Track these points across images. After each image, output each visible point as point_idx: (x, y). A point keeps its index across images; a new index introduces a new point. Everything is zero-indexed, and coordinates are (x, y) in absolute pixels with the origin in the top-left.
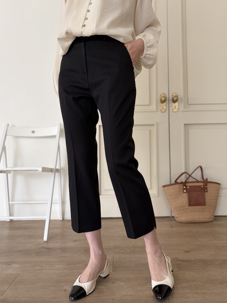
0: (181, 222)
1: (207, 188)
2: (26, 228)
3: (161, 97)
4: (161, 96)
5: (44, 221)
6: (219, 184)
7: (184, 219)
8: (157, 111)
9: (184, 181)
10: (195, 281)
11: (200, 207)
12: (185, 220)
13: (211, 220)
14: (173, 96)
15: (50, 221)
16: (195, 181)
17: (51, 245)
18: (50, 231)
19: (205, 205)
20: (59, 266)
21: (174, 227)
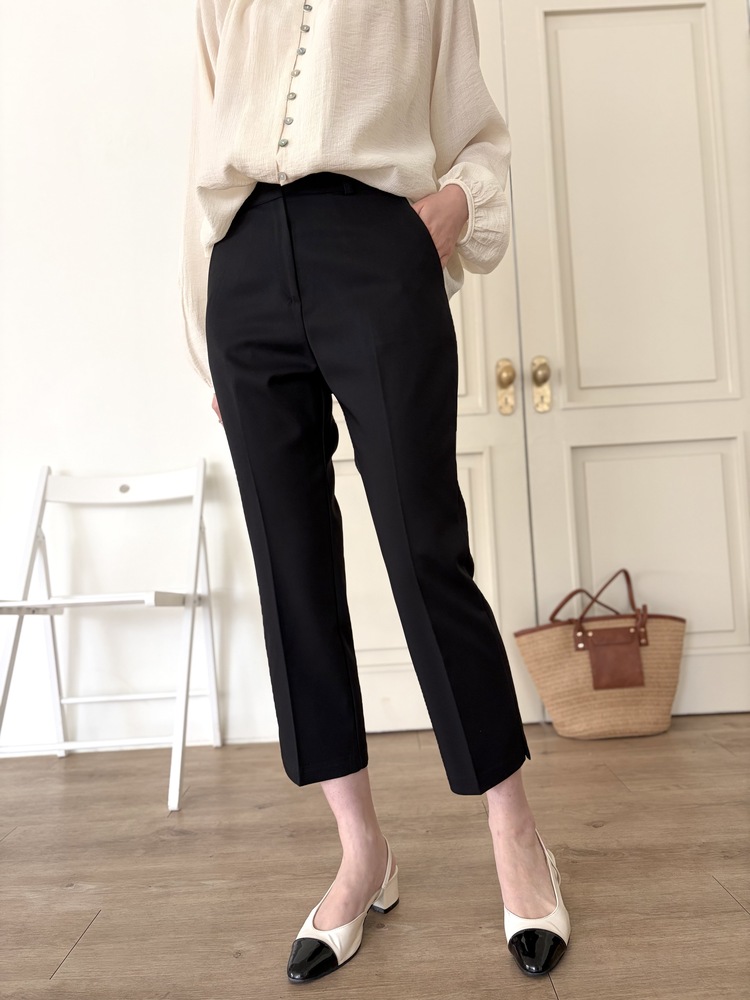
0: (573, 739)
1: (645, 635)
2: (114, 775)
3: (499, 370)
4: (497, 366)
5: (168, 752)
6: (682, 621)
7: (581, 729)
8: (488, 412)
9: (576, 616)
10: (620, 911)
11: (626, 691)
12: (585, 731)
13: (664, 727)
14: (533, 364)
15: (185, 750)
16: (612, 613)
17: (190, 822)
18: (186, 780)
19: (641, 684)
20: (218, 883)
21: (552, 752)
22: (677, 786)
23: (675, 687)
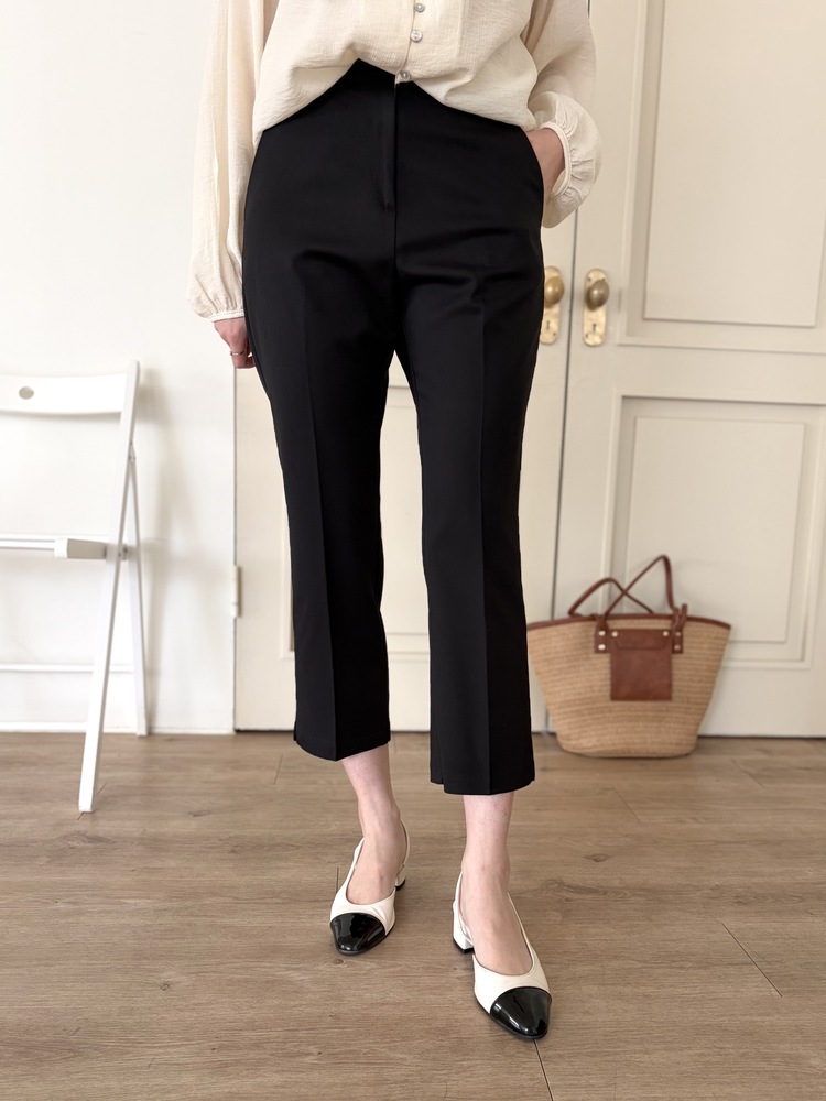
0: (579, 755)
1: (680, 641)
2: (8, 763)
5: (79, 738)
6: (727, 627)
7: (590, 745)
9: (600, 610)
10: (616, 957)
11: (649, 704)
12: (594, 747)
13: (686, 749)
14: (588, 280)
15: (102, 736)
16: (644, 611)
17: (105, 827)
18: (101, 775)
19: (669, 698)
20: (142, 903)
21: (552, 770)
22: (695, 819)
23: (707, 704)
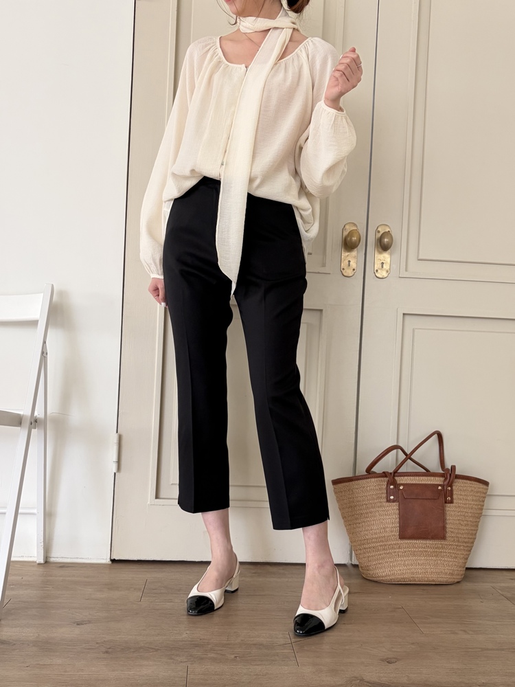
1: (451, 494)
3: (346, 233)
4: (344, 229)
6: (486, 483)
7: (384, 574)
11: (428, 542)
12: (387, 575)
13: (458, 578)
14: (378, 231)
16: (422, 470)
19: (444, 538)
22: (465, 631)
23: (473, 543)
